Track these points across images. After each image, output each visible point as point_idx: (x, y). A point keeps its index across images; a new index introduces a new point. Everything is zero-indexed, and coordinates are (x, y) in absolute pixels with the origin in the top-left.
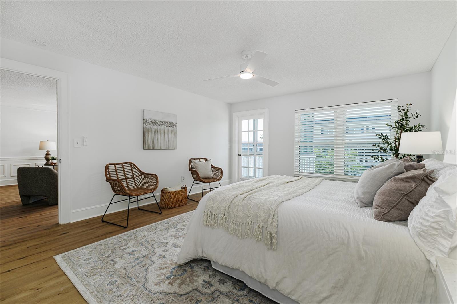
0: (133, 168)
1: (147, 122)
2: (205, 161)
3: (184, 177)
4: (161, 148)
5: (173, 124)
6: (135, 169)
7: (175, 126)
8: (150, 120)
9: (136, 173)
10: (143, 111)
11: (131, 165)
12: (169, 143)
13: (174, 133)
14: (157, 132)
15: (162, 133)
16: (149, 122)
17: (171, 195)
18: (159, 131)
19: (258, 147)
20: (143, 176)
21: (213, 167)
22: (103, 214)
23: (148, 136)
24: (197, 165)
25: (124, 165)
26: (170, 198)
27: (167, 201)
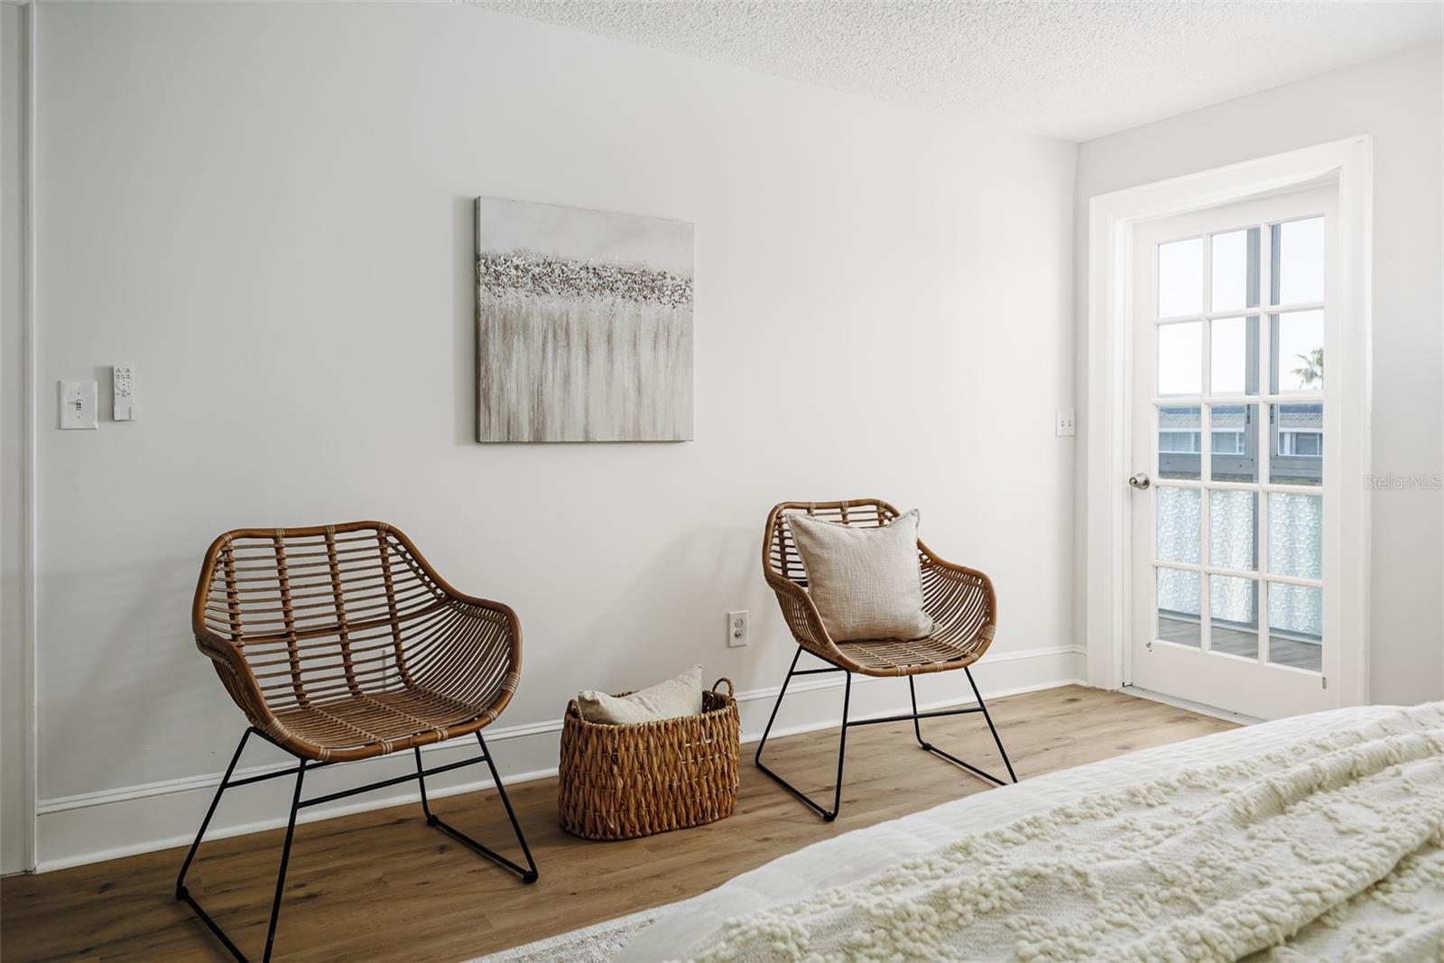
0: (391, 560)
1: (498, 275)
2: (881, 522)
3: (740, 623)
4: (586, 432)
5: (669, 280)
6: (405, 566)
7: (682, 296)
8: (516, 261)
9: (412, 593)
10: (476, 204)
11: (382, 540)
12: (639, 403)
13: (673, 339)
14: (561, 334)
15: (594, 341)
16: (513, 272)
17: (615, 750)
18: (575, 328)
19: (1281, 430)
20: (446, 613)
21: (930, 563)
22: (189, 839)
23: (507, 361)
24: (817, 551)
25: (337, 537)
26: (611, 770)
27: (593, 786)
